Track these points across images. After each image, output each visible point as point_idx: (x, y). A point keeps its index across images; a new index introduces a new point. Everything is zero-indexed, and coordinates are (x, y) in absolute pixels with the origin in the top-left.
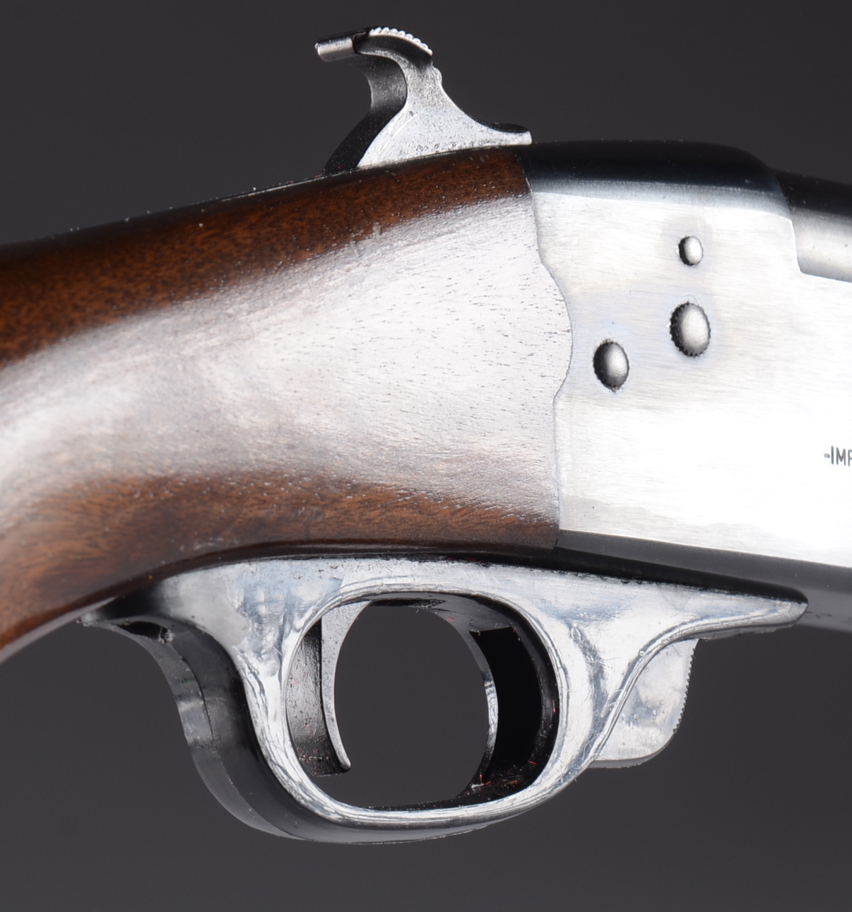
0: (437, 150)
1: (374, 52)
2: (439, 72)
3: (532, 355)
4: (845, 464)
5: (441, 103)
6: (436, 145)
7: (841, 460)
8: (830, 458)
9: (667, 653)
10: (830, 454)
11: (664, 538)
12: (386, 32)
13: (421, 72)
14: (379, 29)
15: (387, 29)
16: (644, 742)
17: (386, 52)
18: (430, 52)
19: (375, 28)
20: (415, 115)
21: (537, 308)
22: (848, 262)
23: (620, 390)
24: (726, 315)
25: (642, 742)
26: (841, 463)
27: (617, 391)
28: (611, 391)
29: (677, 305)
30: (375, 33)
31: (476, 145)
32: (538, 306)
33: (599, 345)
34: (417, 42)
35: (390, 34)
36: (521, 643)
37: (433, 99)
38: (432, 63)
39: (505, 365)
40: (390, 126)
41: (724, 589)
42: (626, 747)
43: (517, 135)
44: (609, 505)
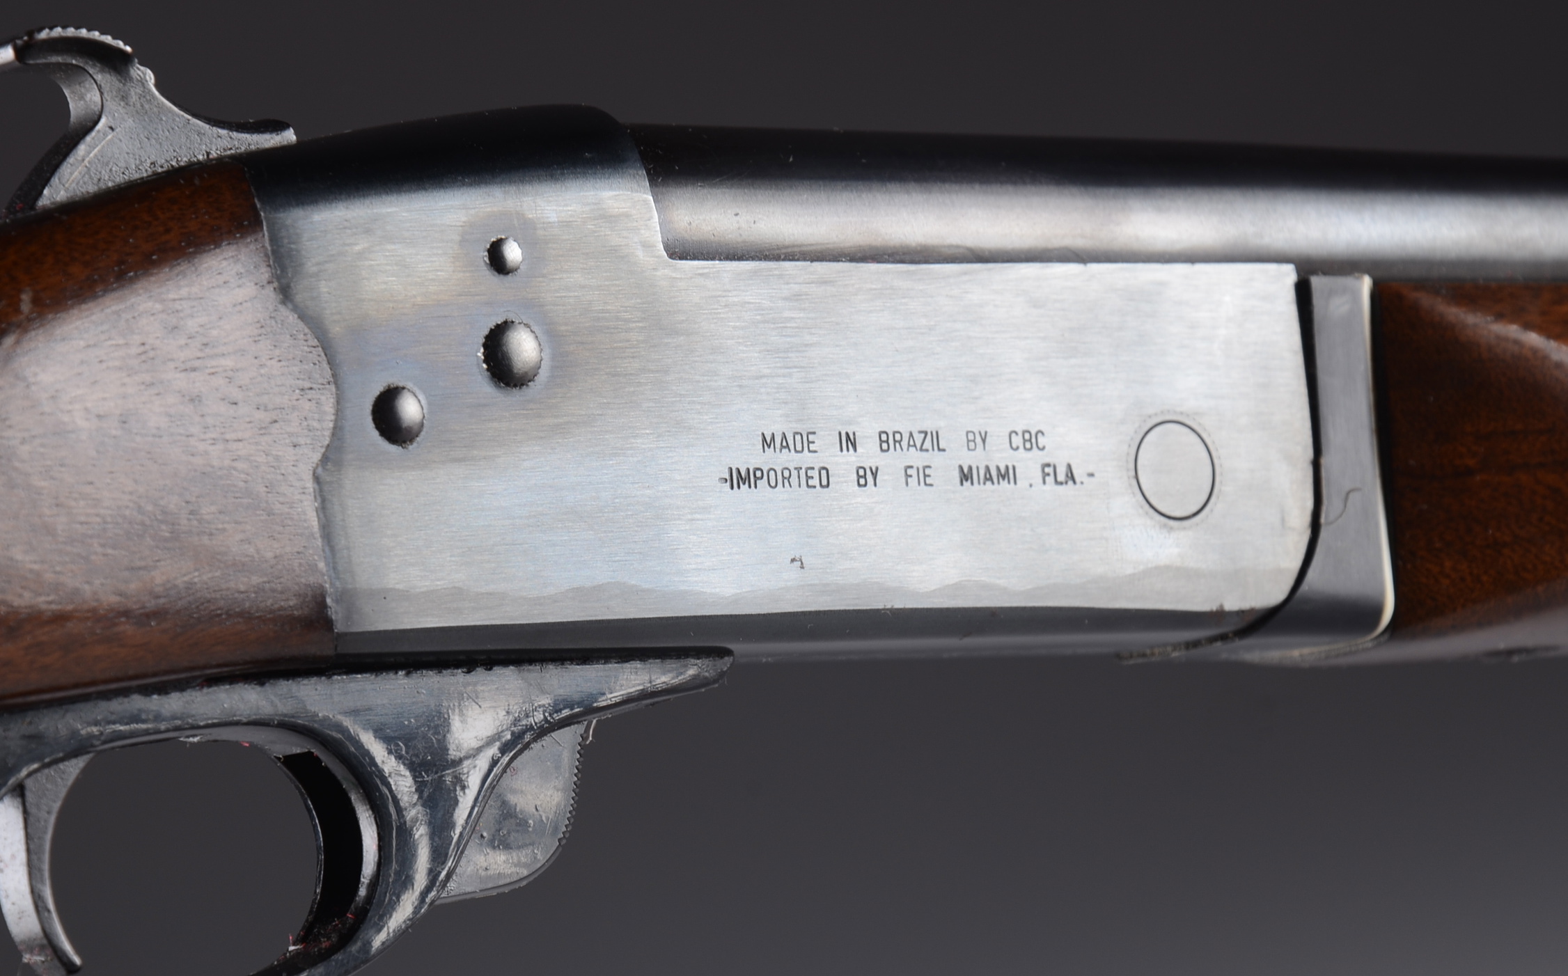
0: (154, 169)
1: (46, 58)
2: (149, 72)
3: (276, 421)
4: (750, 487)
5: (155, 109)
6: (152, 164)
7: (744, 484)
8: (728, 483)
9: (543, 746)
10: (728, 477)
11: (494, 619)
12: (58, 32)
13: (121, 77)
14: (47, 30)
15: (59, 30)
16: (515, 861)
17: (65, 57)
18: (128, 49)
19: (40, 30)
20: (118, 130)
21: (280, 361)
22: (741, 235)
23: (415, 444)
24: (563, 328)
25: (513, 863)
26: (744, 487)
27: (411, 447)
28: (400, 448)
29: (492, 325)
30: (44, 35)
31: (214, 155)
32: (280, 358)
33: (378, 393)
34: (108, 39)
35: (64, 34)
36: (326, 768)
37: (142, 106)
38: (136, 60)
39: (236, 441)
40: (82, 149)
41: (611, 657)
42: (491, 872)
43: (274, 135)
44: (407, 591)
